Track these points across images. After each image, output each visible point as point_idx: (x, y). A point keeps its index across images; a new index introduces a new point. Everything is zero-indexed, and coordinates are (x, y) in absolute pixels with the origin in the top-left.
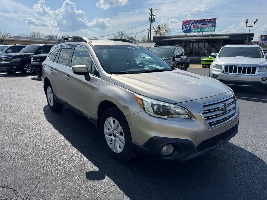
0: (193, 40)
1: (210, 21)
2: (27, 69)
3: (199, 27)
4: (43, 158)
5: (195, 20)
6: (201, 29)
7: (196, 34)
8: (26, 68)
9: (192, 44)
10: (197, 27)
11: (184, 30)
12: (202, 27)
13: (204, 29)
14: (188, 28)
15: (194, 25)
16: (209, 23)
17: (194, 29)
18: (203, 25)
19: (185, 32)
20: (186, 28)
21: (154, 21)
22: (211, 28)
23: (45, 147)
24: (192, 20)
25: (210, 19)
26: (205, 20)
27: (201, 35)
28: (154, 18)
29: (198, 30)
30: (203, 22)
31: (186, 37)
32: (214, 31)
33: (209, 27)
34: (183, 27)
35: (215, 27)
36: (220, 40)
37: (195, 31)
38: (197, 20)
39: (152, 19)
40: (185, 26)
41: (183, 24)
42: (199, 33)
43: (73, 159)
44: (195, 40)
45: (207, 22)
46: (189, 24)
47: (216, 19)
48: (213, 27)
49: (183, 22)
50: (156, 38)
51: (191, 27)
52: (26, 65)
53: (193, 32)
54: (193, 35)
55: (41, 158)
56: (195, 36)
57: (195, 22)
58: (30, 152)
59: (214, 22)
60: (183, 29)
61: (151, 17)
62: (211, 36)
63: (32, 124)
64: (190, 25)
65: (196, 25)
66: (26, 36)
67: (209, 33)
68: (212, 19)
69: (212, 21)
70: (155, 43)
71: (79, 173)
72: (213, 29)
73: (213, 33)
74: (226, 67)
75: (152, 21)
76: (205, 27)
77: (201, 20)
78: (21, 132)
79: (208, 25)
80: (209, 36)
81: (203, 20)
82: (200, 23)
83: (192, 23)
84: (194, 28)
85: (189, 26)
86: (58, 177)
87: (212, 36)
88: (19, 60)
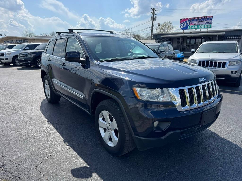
0: (190, 37)
1: (206, 18)
2: (39, 64)
3: (196, 24)
4: (24, 130)
5: (192, 18)
6: (198, 26)
7: (193, 30)
8: (39, 62)
9: (189, 40)
10: (194, 25)
11: (182, 27)
12: (199, 24)
13: (200, 26)
14: (185, 25)
15: (191, 22)
16: (206, 20)
17: (191, 27)
18: (200, 23)
19: (182, 29)
20: (184, 25)
21: (156, 20)
22: (208, 25)
23: (28, 123)
24: (189, 18)
25: (207, 17)
26: (202, 17)
27: (199, 31)
28: (155, 17)
29: (195, 27)
30: (199, 19)
31: (183, 34)
32: (210, 27)
33: (205, 24)
34: (181, 25)
35: (212, 24)
36: (216, 36)
37: (192, 28)
38: (194, 18)
39: (154, 18)
40: (183, 23)
41: (181, 22)
42: (196, 30)
43: (44, 132)
44: (191, 36)
45: (203, 20)
46: (186, 22)
47: (213, 16)
48: (209, 24)
49: (181, 20)
50: (155, 35)
51: (189, 24)
52: (39, 60)
53: (190, 29)
54: (189, 32)
55: (22, 130)
56: (191, 33)
57: (192, 20)
58: (16, 126)
59: (211, 19)
60: (180, 26)
61: (152, 16)
62: (207, 33)
63: (26, 106)
64: (188, 22)
65: (193, 22)
66: (47, 35)
67: (205, 30)
68: (208, 17)
69: (209, 18)
70: (155, 39)
71: (44, 141)
72: (209, 26)
73: (210, 30)
74: (199, 61)
75: (153, 19)
76: (202, 24)
77: (198, 18)
78: (16, 112)
79: (205, 22)
80: (206, 32)
81: (200, 17)
82: (197, 21)
83: (189, 21)
84: (191, 25)
85: (186, 24)
86: (28, 143)
87: (209, 32)
88: (33, 56)
